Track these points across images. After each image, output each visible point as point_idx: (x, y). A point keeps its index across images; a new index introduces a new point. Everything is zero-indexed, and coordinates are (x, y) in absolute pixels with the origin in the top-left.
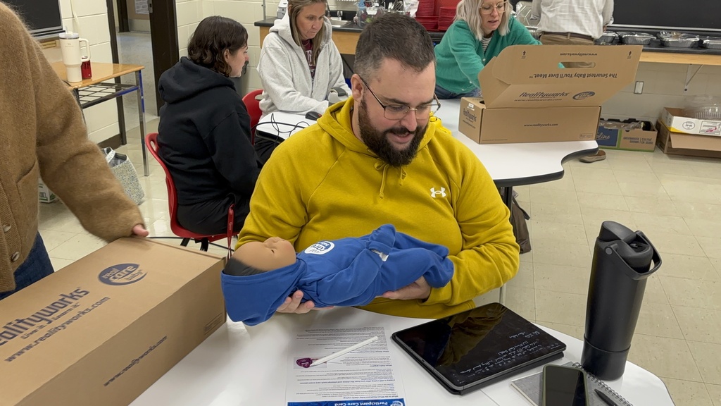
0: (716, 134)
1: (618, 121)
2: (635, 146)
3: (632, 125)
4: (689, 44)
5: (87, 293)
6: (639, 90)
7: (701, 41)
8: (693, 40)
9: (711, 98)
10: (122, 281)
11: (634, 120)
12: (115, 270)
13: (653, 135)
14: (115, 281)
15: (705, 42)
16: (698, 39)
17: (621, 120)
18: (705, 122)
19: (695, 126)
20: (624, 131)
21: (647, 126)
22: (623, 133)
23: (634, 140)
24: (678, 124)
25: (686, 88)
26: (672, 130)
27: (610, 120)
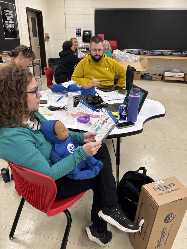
0: (175, 76)
1: (153, 74)
2: (156, 80)
3: (156, 75)
4: (169, 54)
5: (166, 227)
6: (158, 66)
7: (172, 53)
8: (170, 53)
9: (175, 68)
10: (172, 219)
11: (157, 74)
12: (167, 218)
13: (161, 77)
14: (170, 220)
15: (173, 53)
16: (171, 53)
17: (154, 74)
18: (173, 73)
19: (171, 74)
20: (154, 76)
21: (160, 75)
22: (154, 77)
23: (156, 78)
24: (166, 74)
25: (169, 66)
26: (165, 75)
27: (151, 74)
